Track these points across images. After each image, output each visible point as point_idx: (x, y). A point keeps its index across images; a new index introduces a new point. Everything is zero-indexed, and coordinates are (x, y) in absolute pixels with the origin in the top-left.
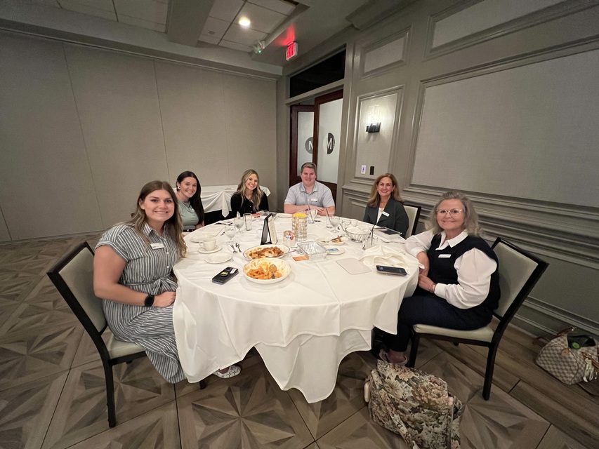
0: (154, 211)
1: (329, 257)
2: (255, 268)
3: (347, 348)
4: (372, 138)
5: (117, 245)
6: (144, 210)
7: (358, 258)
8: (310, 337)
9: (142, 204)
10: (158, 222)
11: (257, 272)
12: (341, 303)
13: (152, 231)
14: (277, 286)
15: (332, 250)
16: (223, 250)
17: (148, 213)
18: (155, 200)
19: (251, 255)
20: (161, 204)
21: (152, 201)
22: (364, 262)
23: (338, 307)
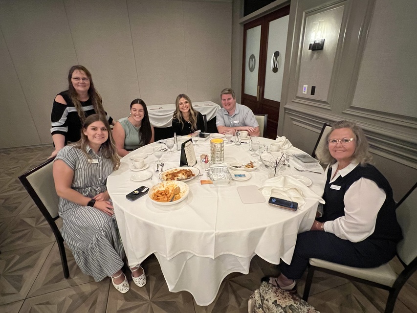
0: (94, 137)
1: (233, 183)
2: (162, 189)
3: (229, 268)
4: (315, 56)
5: (68, 160)
6: (87, 136)
7: (260, 187)
8: (192, 255)
9: (85, 131)
10: (96, 144)
11: (161, 194)
12: (217, 231)
13: (91, 150)
14: (173, 207)
15: (240, 176)
16: (150, 168)
17: (90, 138)
18: (95, 129)
19: (166, 176)
20: (99, 131)
21: (92, 129)
22: (263, 191)
23: (214, 235)
